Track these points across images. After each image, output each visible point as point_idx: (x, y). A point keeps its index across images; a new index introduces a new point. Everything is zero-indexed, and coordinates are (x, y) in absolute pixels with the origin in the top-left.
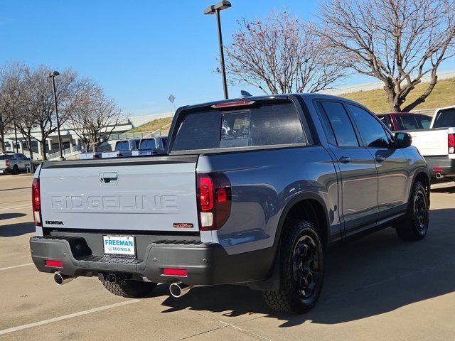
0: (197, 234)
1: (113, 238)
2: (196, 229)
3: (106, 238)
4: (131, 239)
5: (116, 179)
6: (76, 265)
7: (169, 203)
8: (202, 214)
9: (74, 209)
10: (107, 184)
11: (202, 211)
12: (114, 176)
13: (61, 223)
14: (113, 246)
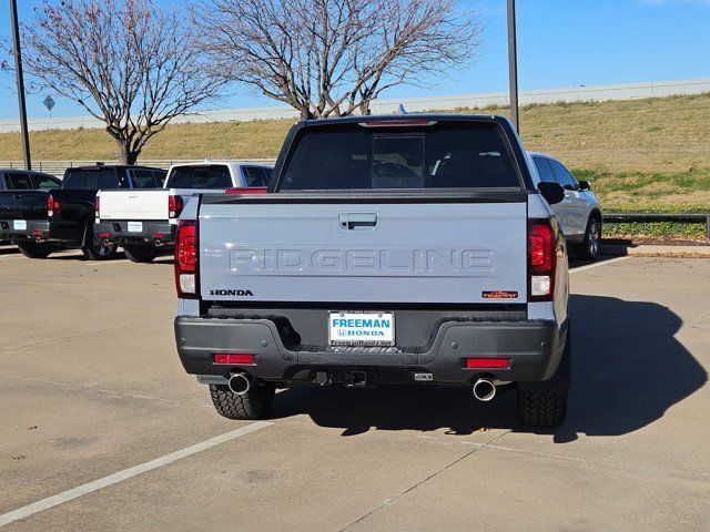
0: (523, 307)
1: (348, 316)
2: (522, 299)
3: (334, 316)
4: (388, 317)
5: (374, 224)
6: (289, 359)
7: (476, 262)
8: (534, 279)
9: (282, 271)
10: (351, 231)
11: (537, 274)
12: (371, 219)
13: (249, 292)
14: (348, 329)
